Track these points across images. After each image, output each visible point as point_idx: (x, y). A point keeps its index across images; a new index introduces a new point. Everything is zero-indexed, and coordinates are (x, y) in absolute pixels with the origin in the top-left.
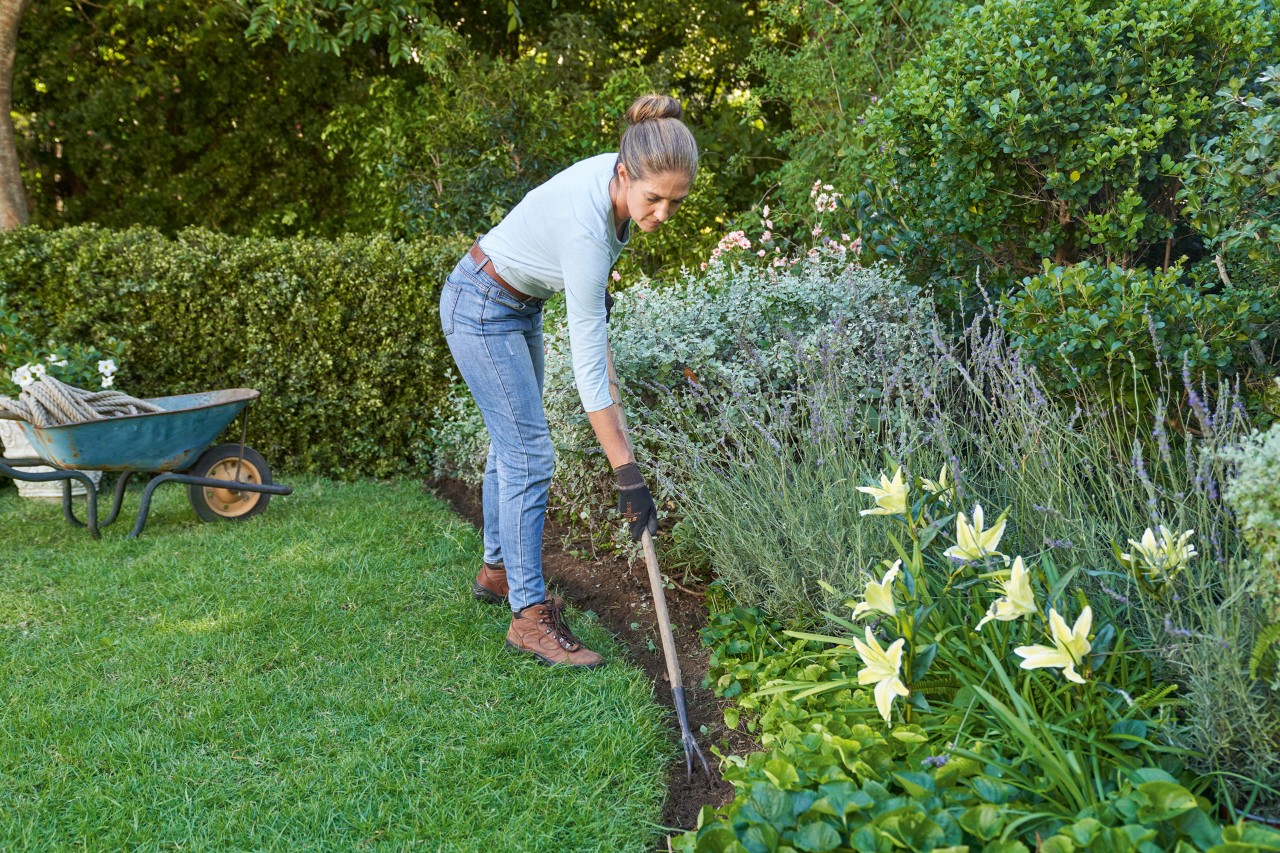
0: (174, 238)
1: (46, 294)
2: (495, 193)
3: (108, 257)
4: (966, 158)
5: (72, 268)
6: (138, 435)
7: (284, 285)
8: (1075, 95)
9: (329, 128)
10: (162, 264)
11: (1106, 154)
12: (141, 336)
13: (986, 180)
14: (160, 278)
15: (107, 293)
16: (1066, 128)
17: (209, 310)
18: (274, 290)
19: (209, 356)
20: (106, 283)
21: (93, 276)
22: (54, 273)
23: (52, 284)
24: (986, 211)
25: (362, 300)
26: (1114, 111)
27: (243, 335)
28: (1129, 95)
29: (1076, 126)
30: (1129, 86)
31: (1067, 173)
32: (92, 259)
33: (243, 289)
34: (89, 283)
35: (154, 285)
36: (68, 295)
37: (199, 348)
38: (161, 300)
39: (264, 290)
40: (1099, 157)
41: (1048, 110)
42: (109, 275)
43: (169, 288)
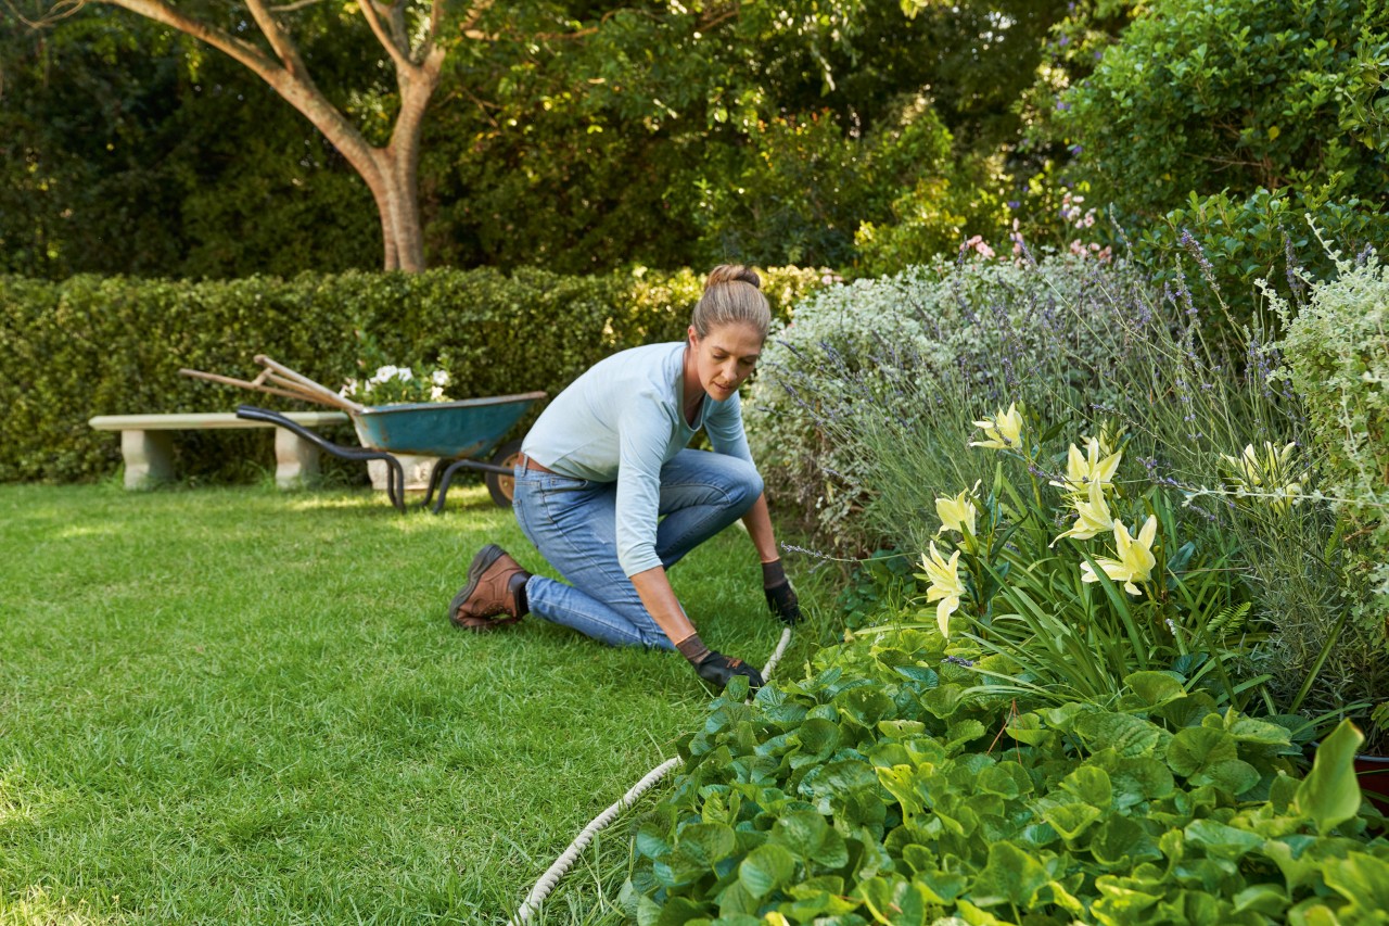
0: (509, 276)
1: (405, 325)
2: (794, 234)
3: (455, 292)
4: (1157, 124)
5: (426, 302)
6: (437, 425)
7: (595, 315)
8: (1272, 46)
9: (670, 189)
10: (497, 297)
11: (1304, 102)
12: (478, 358)
13: (1177, 145)
14: (494, 310)
15: (453, 323)
16: (1260, 80)
17: (534, 336)
18: (587, 319)
19: (533, 377)
20: (452, 314)
21: (443, 309)
22: (412, 305)
23: (410, 315)
24: (1179, 177)
25: (664, 326)
26: (1316, 56)
27: (561, 358)
28: (1339, 41)
29: (1273, 77)
30: (1338, 30)
31: (1264, 131)
32: (442, 295)
33: (562, 316)
34: (438, 313)
35: (489, 314)
36: (423, 325)
37: (525, 370)
38: (495, 327)
39: (580, 318)
40: (1296, 107)
41: (1240, 62)
42: (456, 308)
43: (501, 317)
